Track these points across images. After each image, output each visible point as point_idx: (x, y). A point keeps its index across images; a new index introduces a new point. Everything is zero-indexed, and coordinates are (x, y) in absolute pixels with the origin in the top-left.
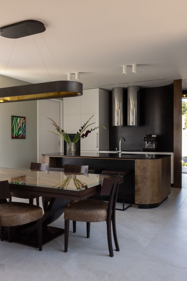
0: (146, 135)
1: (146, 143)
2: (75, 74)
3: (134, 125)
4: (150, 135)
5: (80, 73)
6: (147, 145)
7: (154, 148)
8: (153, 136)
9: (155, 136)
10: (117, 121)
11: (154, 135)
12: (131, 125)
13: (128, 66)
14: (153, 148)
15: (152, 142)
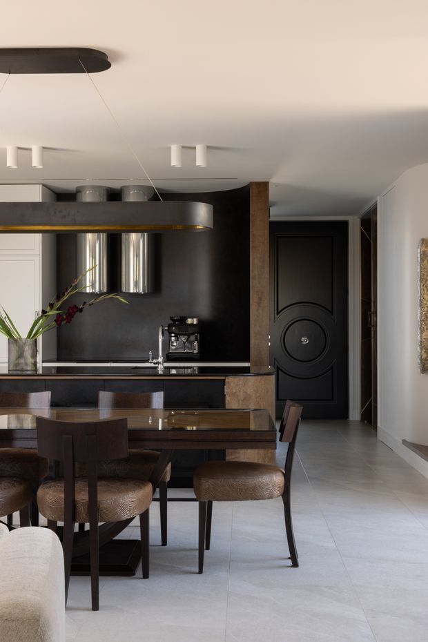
0: (172, 318)
1: (173, 339)
2: (30, 150)
3: (141, 291)
4: (182, 320)
5: (44, 148)
6: (175, 344)
7: (195, 352)
8: (189, 321)
9: (195, 322)
10: (92, 277)
11: (193, 318)
12: (132, 291)
13: (183, 147)
14: (193, 353)
15: (189, 335)
